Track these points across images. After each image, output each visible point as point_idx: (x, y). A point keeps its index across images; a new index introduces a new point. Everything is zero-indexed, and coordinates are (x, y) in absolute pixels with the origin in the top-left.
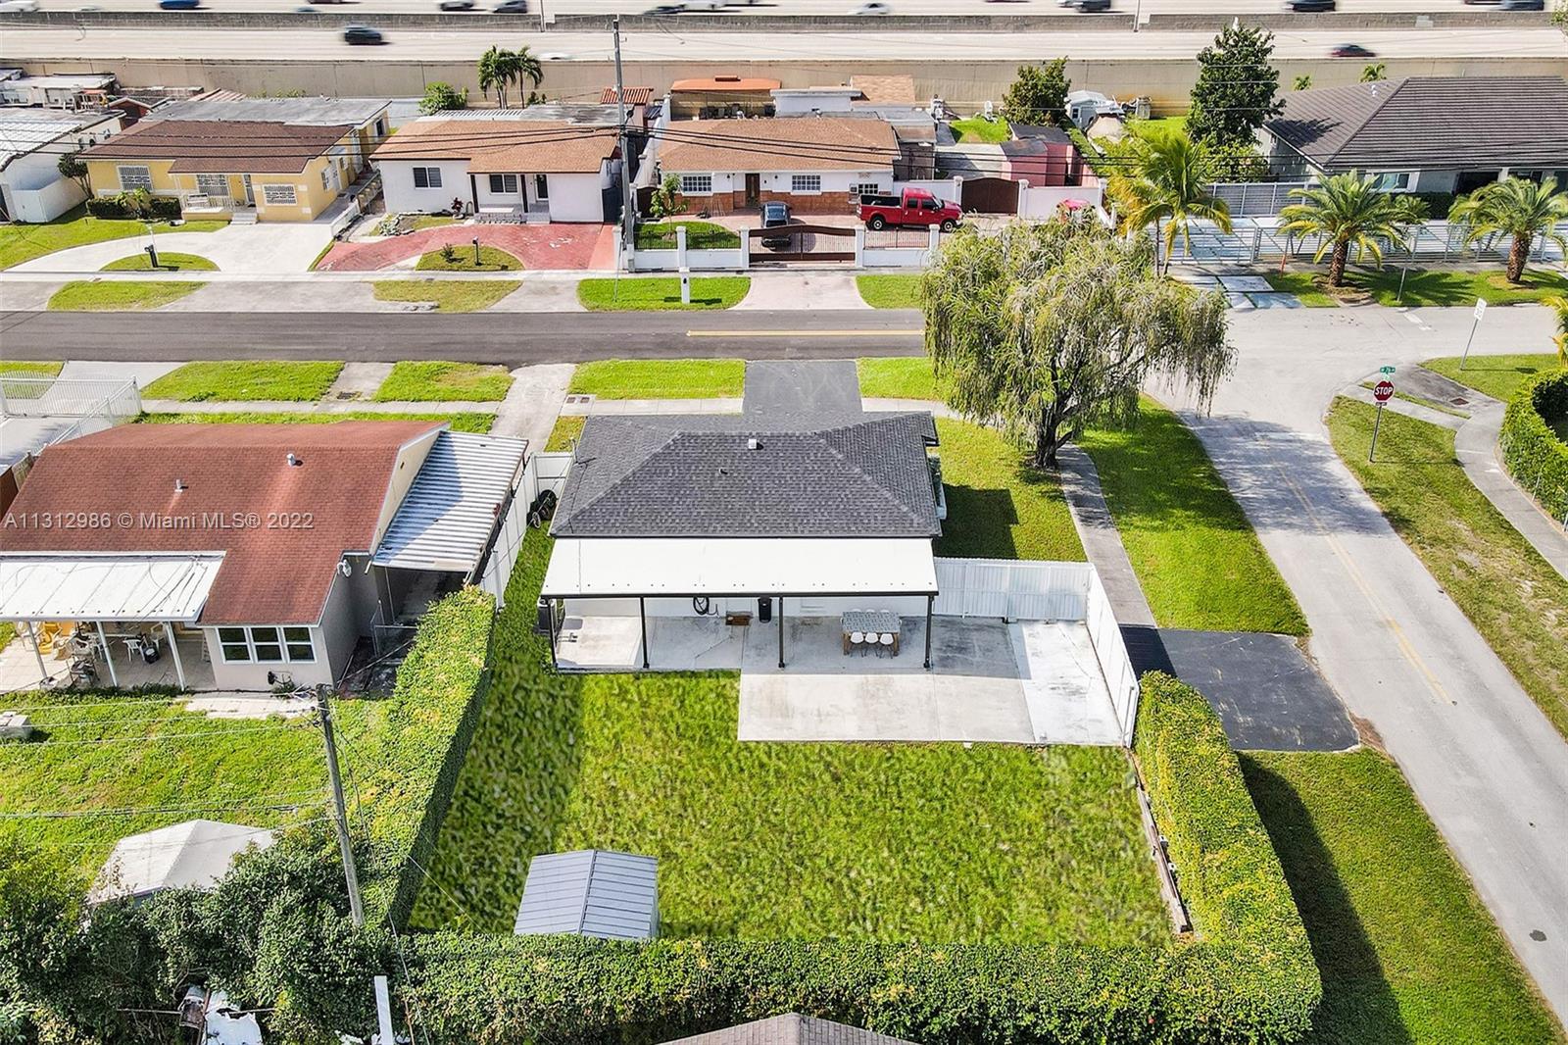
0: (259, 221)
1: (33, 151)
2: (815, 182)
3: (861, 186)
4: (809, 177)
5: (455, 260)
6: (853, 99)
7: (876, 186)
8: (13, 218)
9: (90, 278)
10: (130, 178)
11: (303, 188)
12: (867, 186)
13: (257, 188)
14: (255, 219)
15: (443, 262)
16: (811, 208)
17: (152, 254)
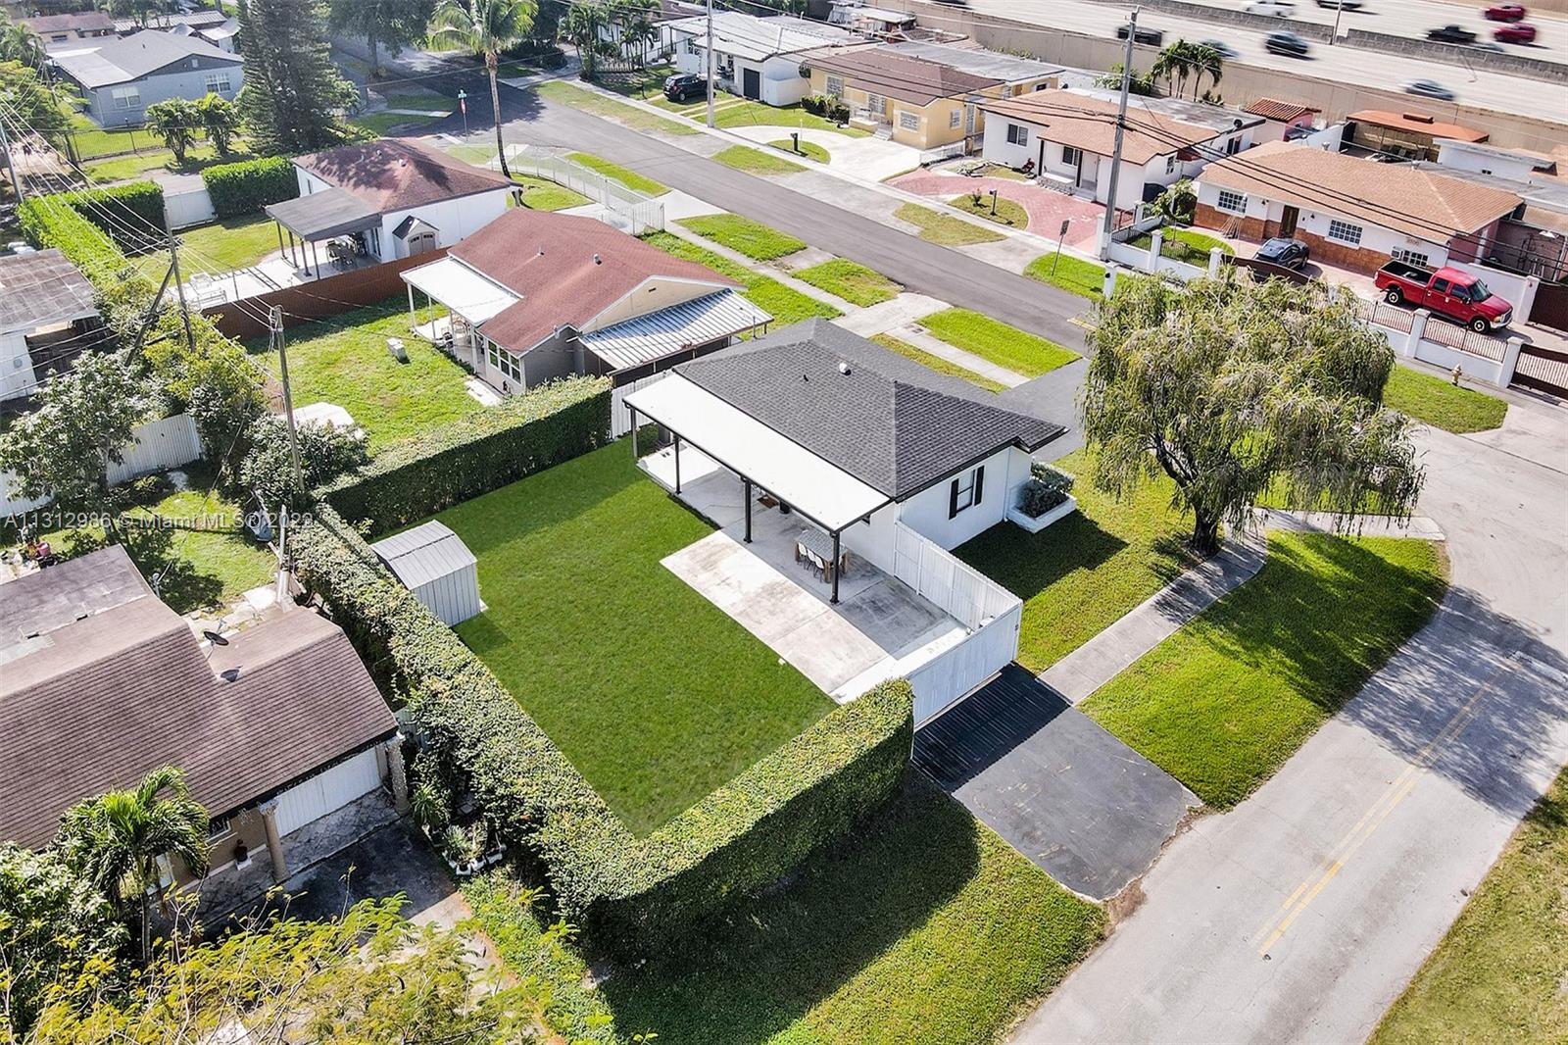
0: (892, 139)
1: (795, 52)
2: (1354, 233)
3: (1407, 253)
4: (1349, 227)
5: (980, 205)
6: (1537, 169)
7: (1425, 258)
8: (761, 99)
9: (753, 146)
10: (832, 87)
11: (924, 120)
12: (1414, 255)
13: (897, 112)
14: (888, 137)
15: (970, 204)
16: (1344, 262)
17: (796, 139)
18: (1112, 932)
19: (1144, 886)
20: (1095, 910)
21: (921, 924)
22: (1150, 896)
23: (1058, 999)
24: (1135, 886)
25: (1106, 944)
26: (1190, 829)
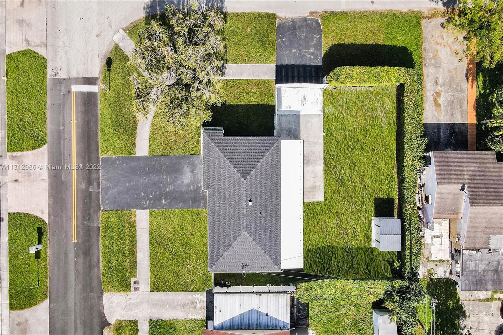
18: (322, 12)
19: (308, 14)
20: (321, 18)
21: (352, 44)
22: (309, 11)
23: (344, 9)
24: (309, 16)
25: (326, 11)
26: (286, 17)
